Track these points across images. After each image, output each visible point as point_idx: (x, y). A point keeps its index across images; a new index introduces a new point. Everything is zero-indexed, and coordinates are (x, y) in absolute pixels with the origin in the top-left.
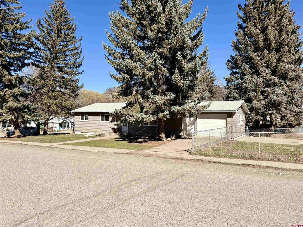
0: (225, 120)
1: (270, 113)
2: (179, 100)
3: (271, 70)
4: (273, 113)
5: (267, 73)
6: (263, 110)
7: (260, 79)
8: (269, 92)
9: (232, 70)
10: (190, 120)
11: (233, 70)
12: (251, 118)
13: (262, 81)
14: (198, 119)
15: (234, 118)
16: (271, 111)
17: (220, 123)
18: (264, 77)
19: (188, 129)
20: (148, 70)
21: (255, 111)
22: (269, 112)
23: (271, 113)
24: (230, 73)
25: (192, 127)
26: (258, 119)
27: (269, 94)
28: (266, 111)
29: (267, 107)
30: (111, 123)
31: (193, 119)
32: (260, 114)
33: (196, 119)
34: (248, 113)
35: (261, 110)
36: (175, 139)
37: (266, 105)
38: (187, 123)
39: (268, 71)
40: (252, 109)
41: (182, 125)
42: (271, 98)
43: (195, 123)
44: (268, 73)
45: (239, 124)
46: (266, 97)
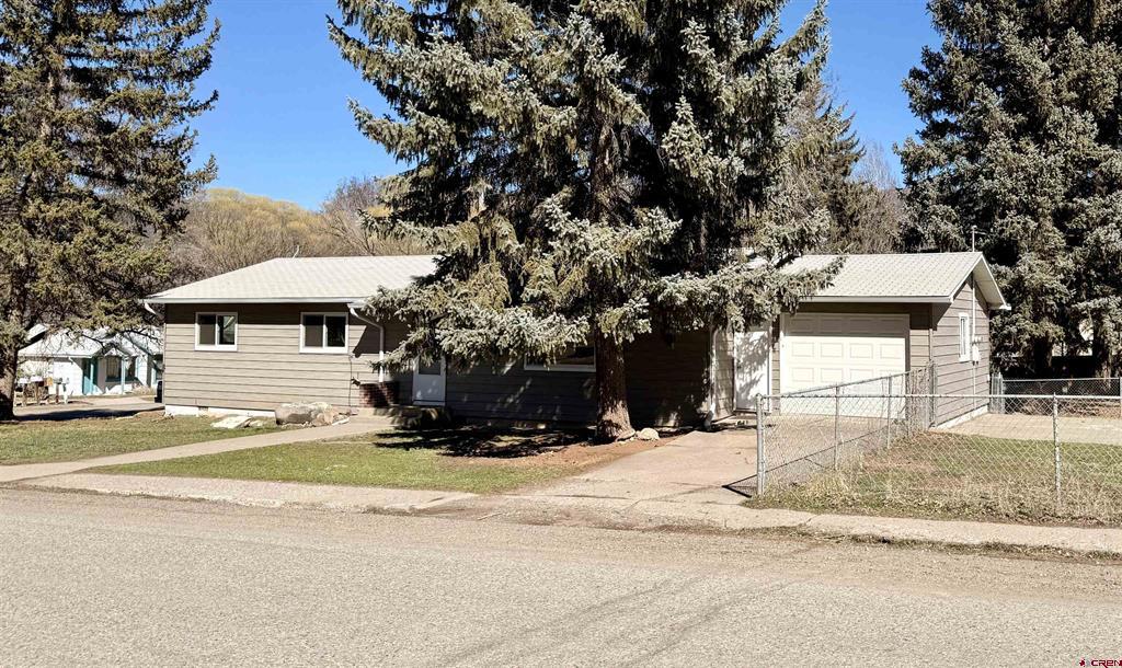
0: (902, 341)
1: (1094, 310)
2: (697, 246)
3: (1098, 119)
4: (1105, 309)
5: (1078, 134)
6: (1066, 295)
7: (1051, 158)
8: (1087, 215)
9: (930, 117)
10: (746, 342)
11: (934, 114)
12: (1013, 329)
13: (1061, 168)
14: (782, 334)
15: (940, 331)
16: (1097, 301)
17: (881, 355)
18: (1069, 148)
19: (739, 384)
20: (545, 101)
23: (1100, 310)
24: (923, 126)
25: (755, 375)
26: (1043, 335)
27: (1087, 223)
28: (1077, 299)
29: (1079, 282)
30: (355, 360)
31: (762, 337)
32: (1050, 315)
33: (776, 334)
34: (1002, 307)
35: (1057, 296)
36: (676, 434)
37: (1076, 274)
38: (735, 355)
39: (1084, 122)
40: (1016, 291)
41: (709, 363)
42: (1097, 240)
43: (771, 354)
44: (1084, 132)
45: (961, 360)
46: (1074, 239)
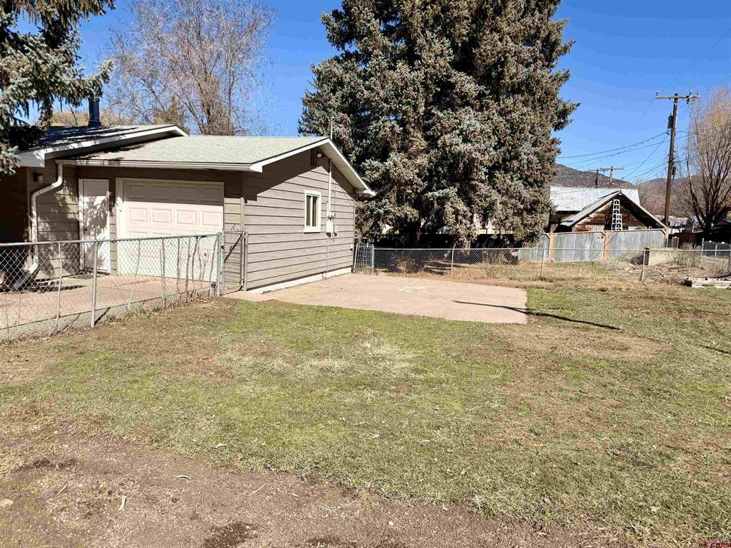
0: (220, 209)
1: (439, 198)
3: (454, 46)
4: (446, 198)
6: (421, 186)
8: (442, 125)
14: (119, 200)
16: (441, 191)
17: (203, 222)
18: (429, 66)
19: (86, 245)
21: (395, 188)
22: (436, 194)
23: (443, 198)
25: (99, 237)
27: (441, 131)
28: (429, 189)
29: (431, 177)
32: (410, 201)
33: (112, 199)
35: (414, 186)
37: (429, 170)
42: (444, 144)
